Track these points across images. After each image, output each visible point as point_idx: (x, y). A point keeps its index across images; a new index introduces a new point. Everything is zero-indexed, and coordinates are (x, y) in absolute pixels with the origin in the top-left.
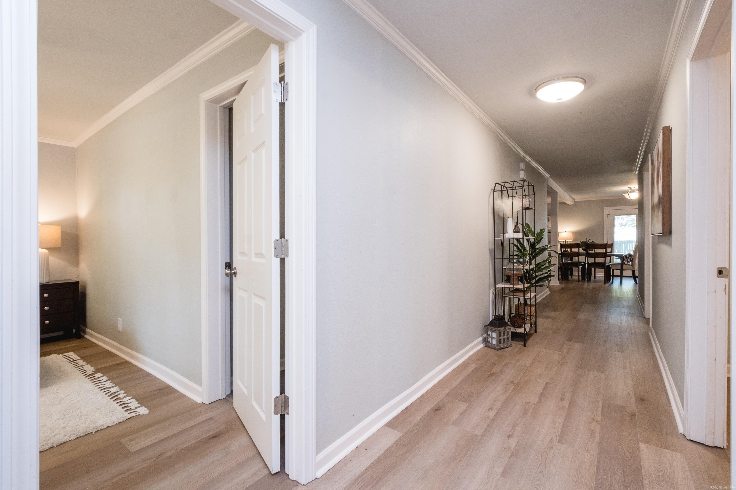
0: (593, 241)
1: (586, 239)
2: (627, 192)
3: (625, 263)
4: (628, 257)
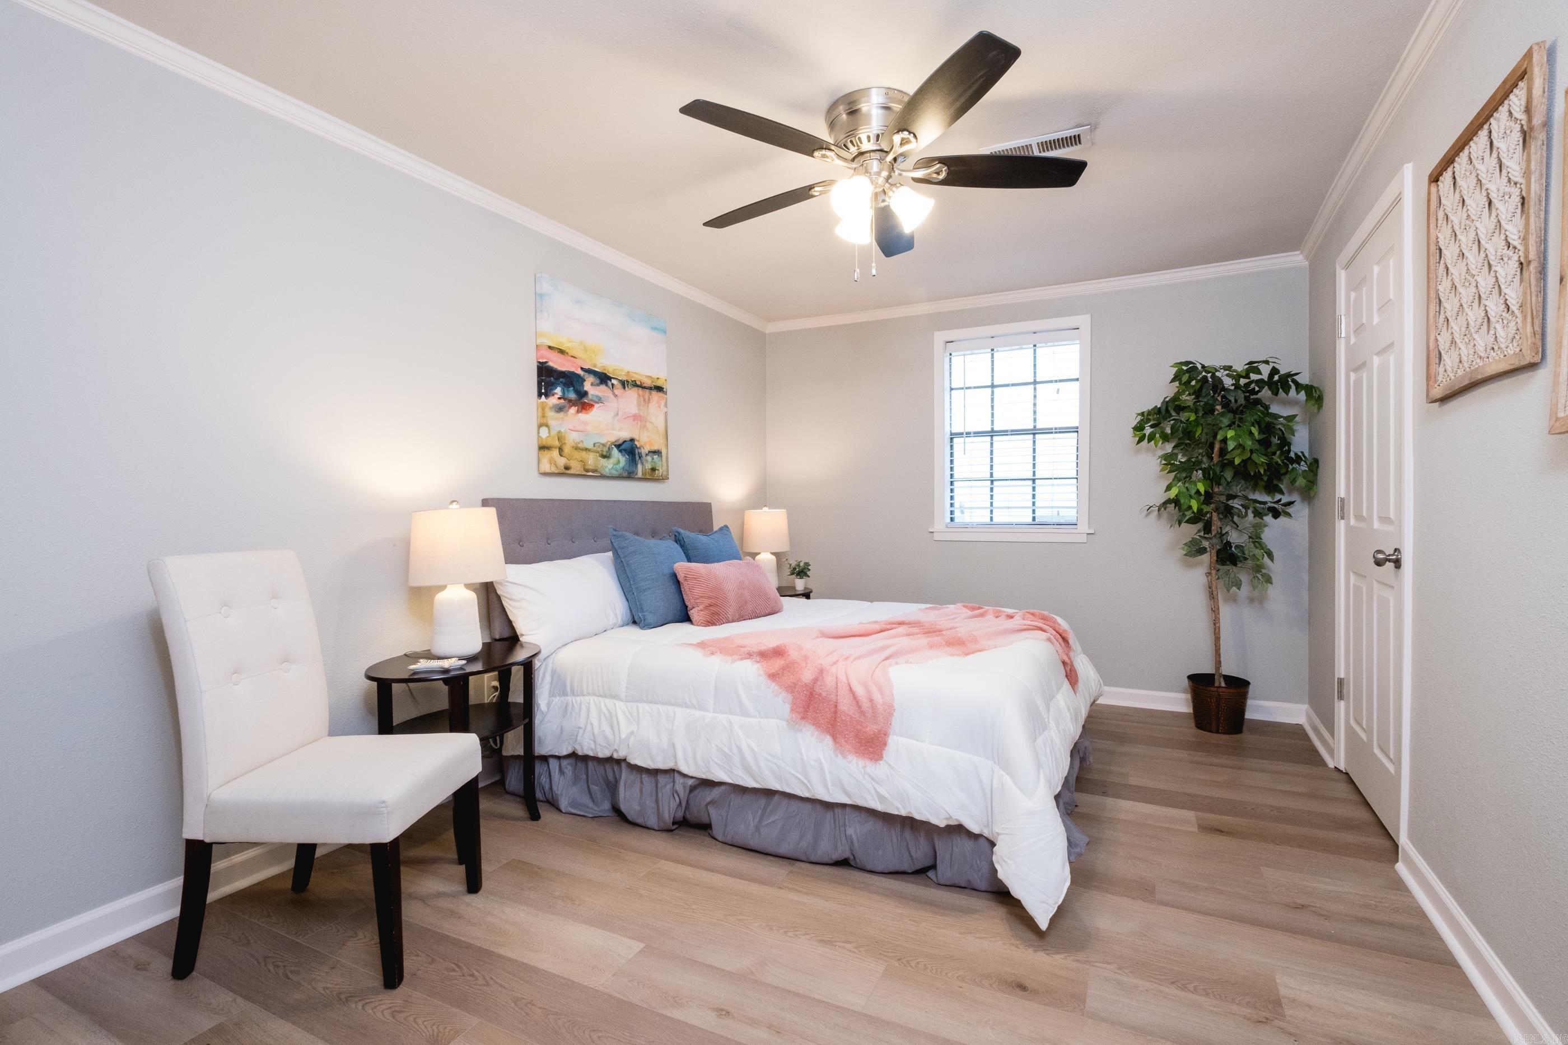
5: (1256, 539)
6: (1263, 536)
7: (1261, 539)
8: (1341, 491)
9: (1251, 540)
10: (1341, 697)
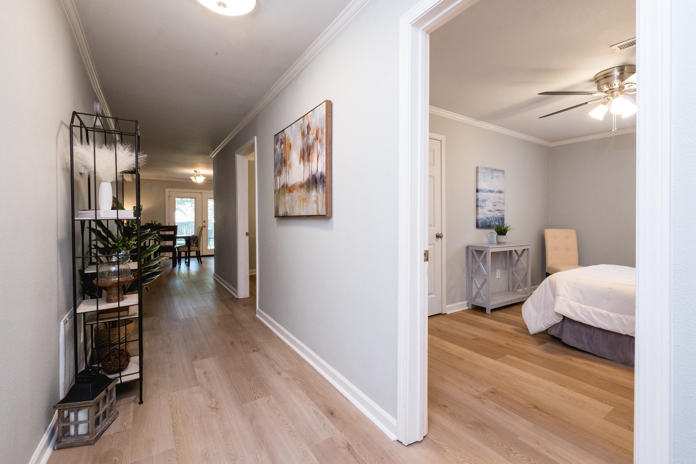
0: (159, 223)
1: (151, 221)
2: (192, 175)
3: (191, 245)
4: (194, 239)
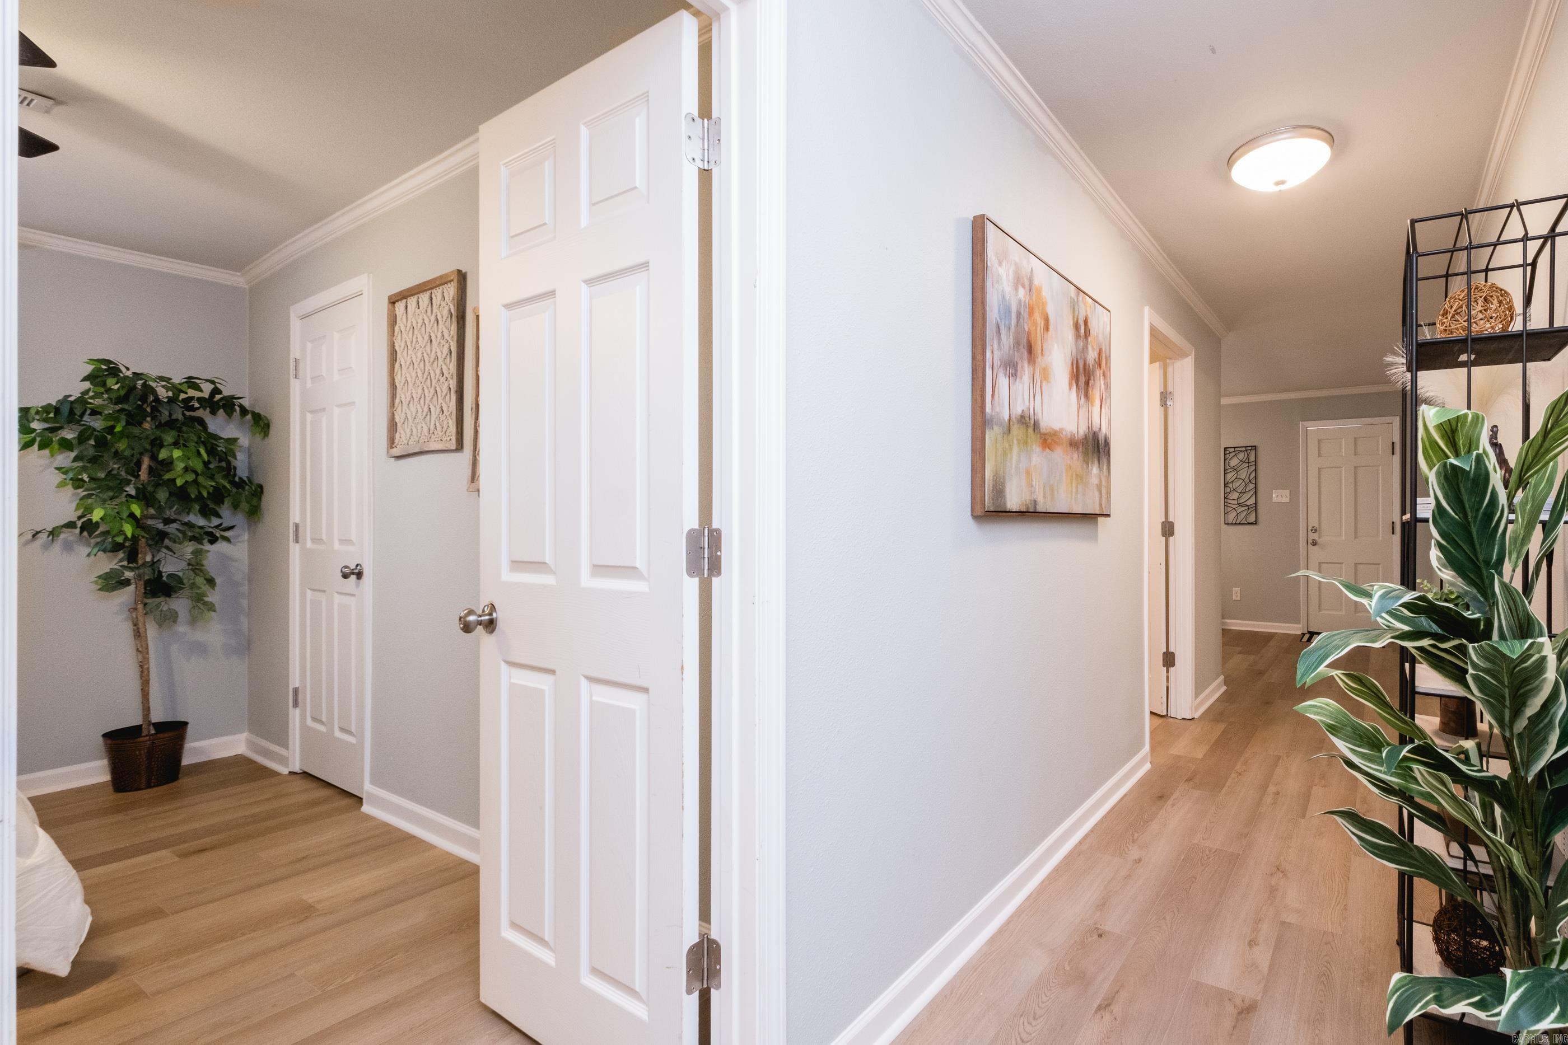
5: (196, 566)
6: (204, 562)
7: (203, 565)
8: (295, 516)
9: (190, 567)
10: (296, 704)
